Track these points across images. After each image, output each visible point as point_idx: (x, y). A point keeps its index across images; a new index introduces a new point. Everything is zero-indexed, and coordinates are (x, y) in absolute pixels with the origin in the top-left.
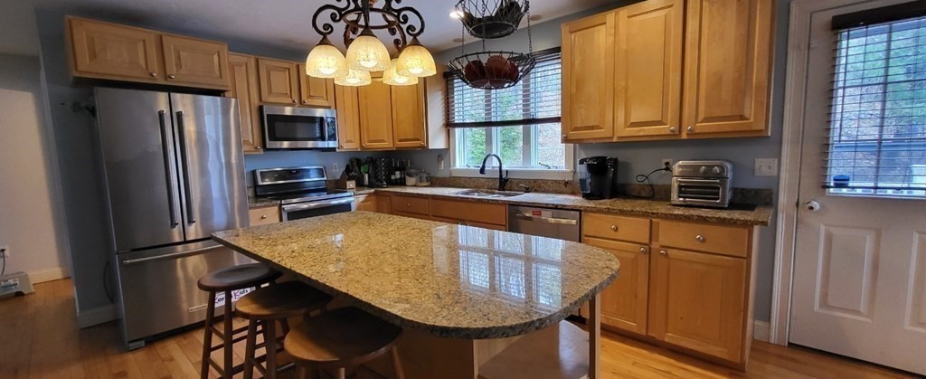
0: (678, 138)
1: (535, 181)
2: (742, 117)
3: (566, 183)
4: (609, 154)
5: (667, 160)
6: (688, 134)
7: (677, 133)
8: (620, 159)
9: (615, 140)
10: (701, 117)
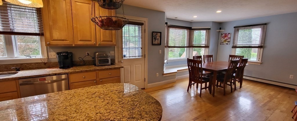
0: (95, 46)
1: (22, 64)
2: (111, 41)
3: (45, 64)
4: (69, 51)
5: (88, 52)
6: (98, 45)
7: (96, 44)
8: (73, 53)
9: (73, 46)
10: (102, 40)
